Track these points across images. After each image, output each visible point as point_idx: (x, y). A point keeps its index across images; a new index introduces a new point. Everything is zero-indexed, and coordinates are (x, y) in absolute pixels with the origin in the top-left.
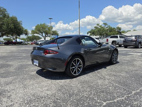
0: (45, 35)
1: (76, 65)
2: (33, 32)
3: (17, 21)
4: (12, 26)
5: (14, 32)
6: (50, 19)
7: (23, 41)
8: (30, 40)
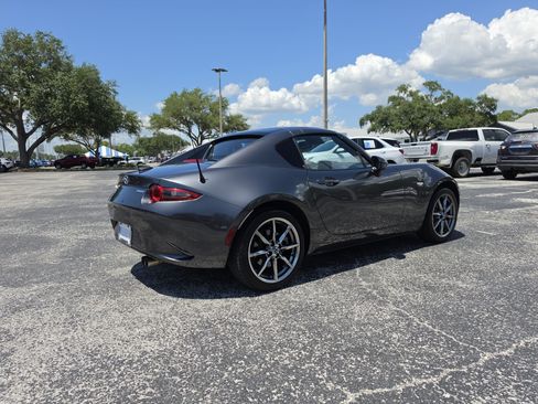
0: (201, 133)
1: (273, 245)
2: (158, 122)
3: (98, 81)
4: (80, 100)
5: (90, 122)
6: (217, 71)
7: (120, 154)
8: (147, 149)
